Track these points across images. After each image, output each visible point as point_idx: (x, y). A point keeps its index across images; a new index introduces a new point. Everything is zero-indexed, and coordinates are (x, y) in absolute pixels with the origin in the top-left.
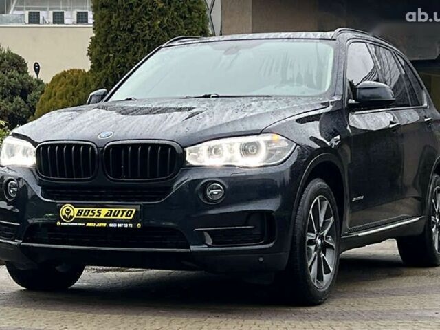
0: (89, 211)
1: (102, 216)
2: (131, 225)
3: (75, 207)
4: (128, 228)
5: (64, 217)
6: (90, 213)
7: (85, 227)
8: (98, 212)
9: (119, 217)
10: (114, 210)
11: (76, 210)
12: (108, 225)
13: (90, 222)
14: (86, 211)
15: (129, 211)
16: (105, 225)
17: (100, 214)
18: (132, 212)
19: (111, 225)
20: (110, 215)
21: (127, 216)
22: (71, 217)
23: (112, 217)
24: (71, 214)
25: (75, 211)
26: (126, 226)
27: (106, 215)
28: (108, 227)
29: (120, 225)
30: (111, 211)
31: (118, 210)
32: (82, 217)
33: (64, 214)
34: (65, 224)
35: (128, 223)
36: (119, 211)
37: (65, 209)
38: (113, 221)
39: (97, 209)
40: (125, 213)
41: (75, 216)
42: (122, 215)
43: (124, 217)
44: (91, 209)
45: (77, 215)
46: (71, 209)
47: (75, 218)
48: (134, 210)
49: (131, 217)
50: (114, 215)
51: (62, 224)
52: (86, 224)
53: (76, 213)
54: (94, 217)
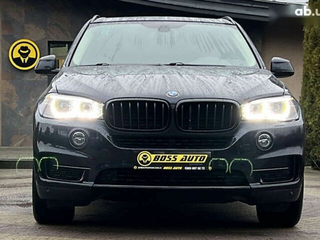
0: (165, 157)
1: (178, 161)
2: (203, 168)
3: (152, 154)
4: (202, 170)
5: (141, 162)
6: (167, 159)
7: (162, 170)
8: (174, 157)
9: (193, 161)
10: (188, 156)
11: (153, 156)
12: (183, 168)
13: (166, 166)
14: (162, 157)
15: (202, 157)
16: (181, 168)
17: (176, 159)
18: (204, 157)
19: (187, 168)
20: (185, 160)
21: (200, 160)
22: (148, 162)
23: (187, 162)
24: (149, 159)
25: (151, 157)
26: (199, 168)
27: (182, 160)
28: (183, 170)
29: (194, 168)
30: (186, 157)
31: (192, 155)
32: (159, 161)
33: (141, 159)
34: (142, 168)
35: (201, 166)
36: (193, 157)
37: (142, 155)
38: (188, 165)
39: (173, 155)
40: (199, 158)
41: (152, 161)
42: (196, 160)
43: (198, 161)
44: (167, 155)
45: (154, 160)
46: (148, 155)
47: (152, 163)
48: (206, 156)
49: (204, 162)
50: (188, 160)
51: (139, 168)
52: (163, 168)
53: (153, 159)
54: (170, 162)
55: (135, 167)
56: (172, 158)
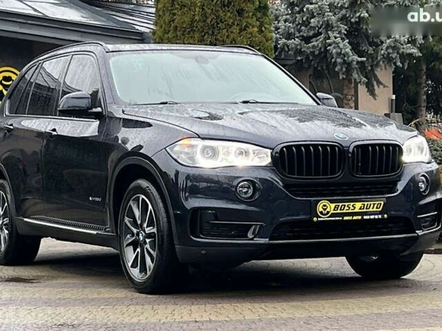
0: (345, 206)
1: (357, 210)
2: (380, 216)
3: (331, 203)
4: (379, 219)
5: (321, 213)
6: (346, 208)
7: (342, 220)
8: (353, 206)
9: (371, 210)
10: (366, 203)
11: (333, 205)
12: (362, 218)
13: (346, 216)
14: (342, 206)
15: (378, 204)
16: (360, 217)
17: (355, 208)
18: (381, 204)
19: (366, 217)
20: (363, 209)
21: (377, 208)
22: (328, 212)
23: (365, 210)
24: (328, 209)
26: (376, 217)
27: (360, 209)
28: (362, 219)
29: (372, 217)
30: (364, 205)
31: (369, 203)
32: (339, 211)
33: (321, 209)
34: (322, 219)
35: (378, 214)
37: (322, 205)
38: (366, 214)
39: (352, 204)
40: (376, 206)
41: (332, 212)
42: (373, 208)
43: (375, 209)
44: (346, 204)
45: (334, 210)
46: (328, 205)
47: (332, 214)
48: (382, 203)
49: (380, 209)
50: (367, 209)
51: (319, 219)
52: (343, 218)
53: (332, 208)
54: (350, 211)
55: (315, 219)
56: (351, 206)
